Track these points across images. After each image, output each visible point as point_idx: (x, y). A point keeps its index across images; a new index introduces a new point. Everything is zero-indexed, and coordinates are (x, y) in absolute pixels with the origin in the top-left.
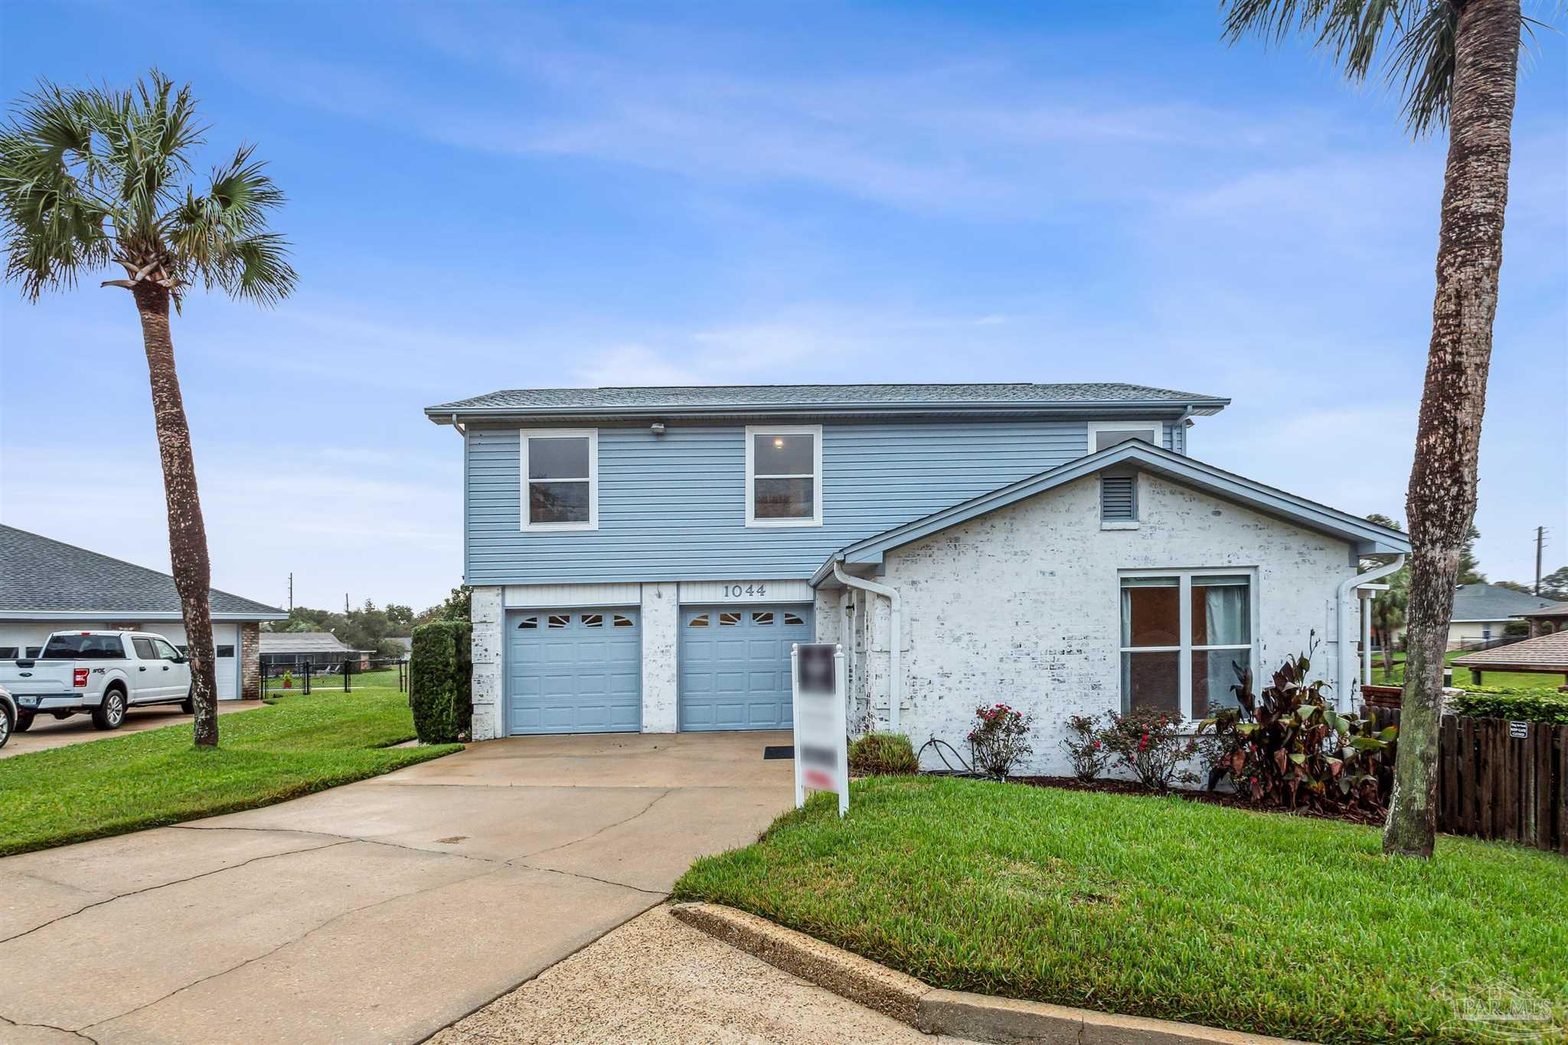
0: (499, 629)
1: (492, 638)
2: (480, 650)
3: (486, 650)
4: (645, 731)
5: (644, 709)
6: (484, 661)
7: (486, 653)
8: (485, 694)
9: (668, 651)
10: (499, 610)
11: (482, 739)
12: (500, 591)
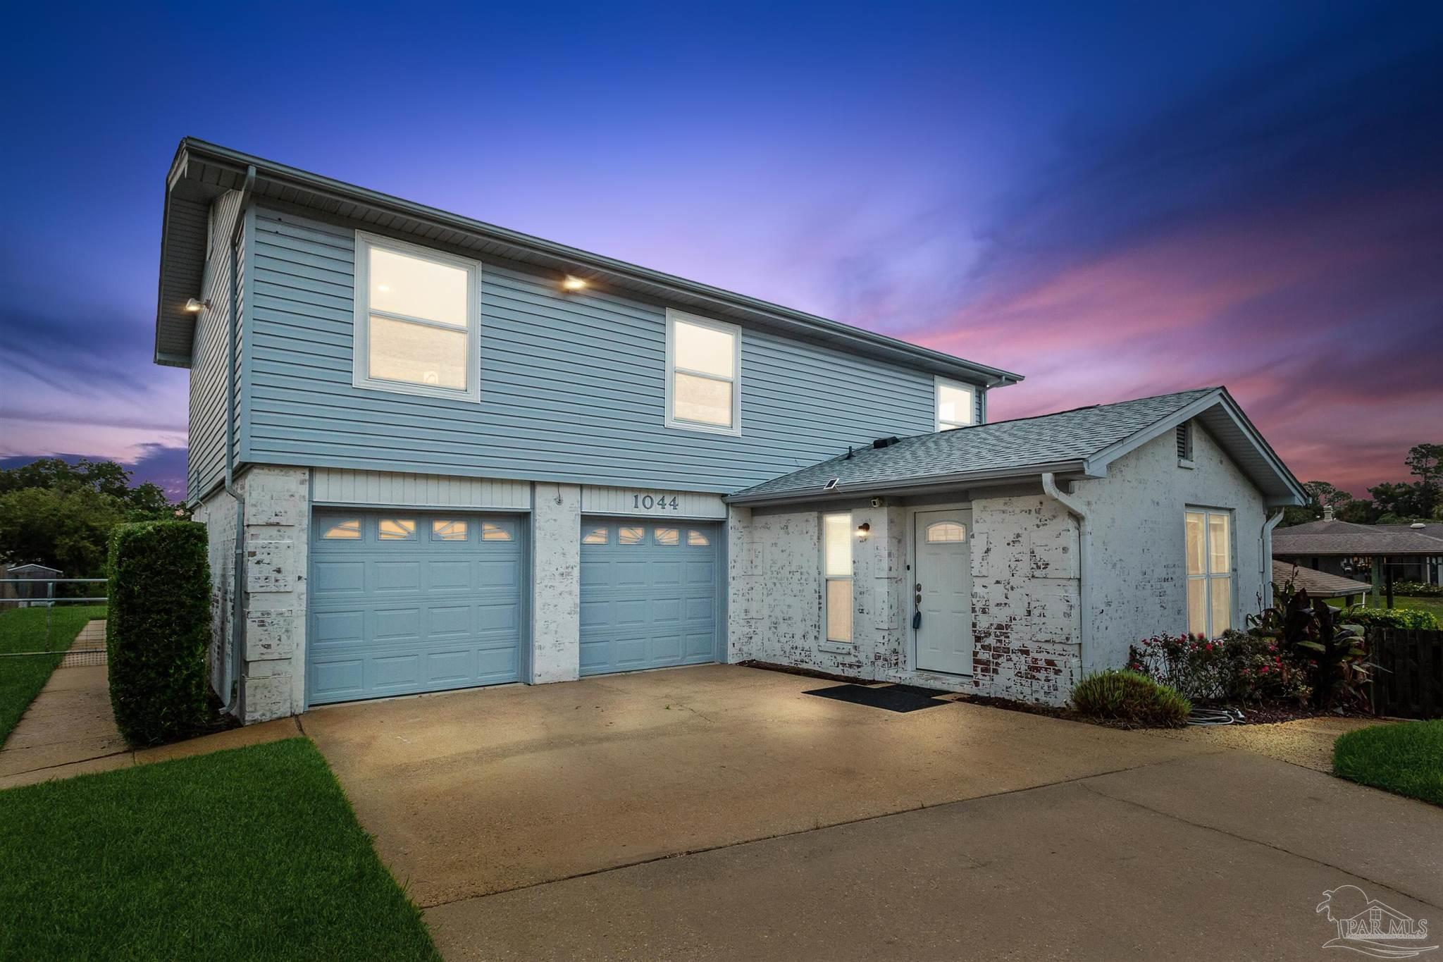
0: (304, 537)
1: (290, 552)
2: (266, 570)
3: (279, 571)
4: (537, 680)
5: (537, 652)
6: (274, 589)
7: (279, 576)
8: (274, 643)
9: (568, 574)
10: (305, 507)
11: (267, 718)
12: (307, 476)
